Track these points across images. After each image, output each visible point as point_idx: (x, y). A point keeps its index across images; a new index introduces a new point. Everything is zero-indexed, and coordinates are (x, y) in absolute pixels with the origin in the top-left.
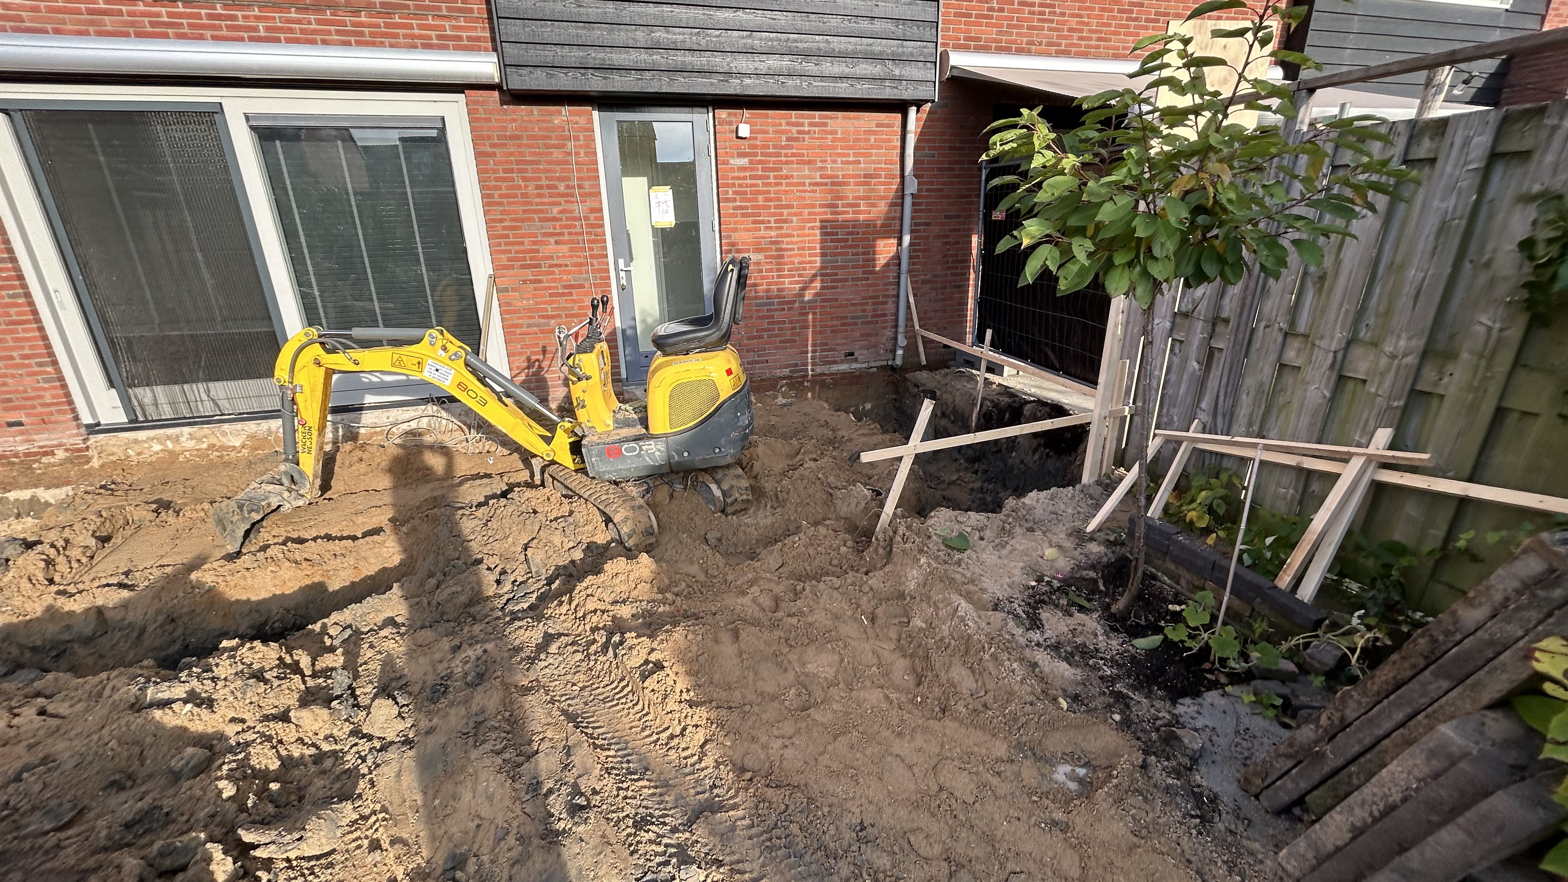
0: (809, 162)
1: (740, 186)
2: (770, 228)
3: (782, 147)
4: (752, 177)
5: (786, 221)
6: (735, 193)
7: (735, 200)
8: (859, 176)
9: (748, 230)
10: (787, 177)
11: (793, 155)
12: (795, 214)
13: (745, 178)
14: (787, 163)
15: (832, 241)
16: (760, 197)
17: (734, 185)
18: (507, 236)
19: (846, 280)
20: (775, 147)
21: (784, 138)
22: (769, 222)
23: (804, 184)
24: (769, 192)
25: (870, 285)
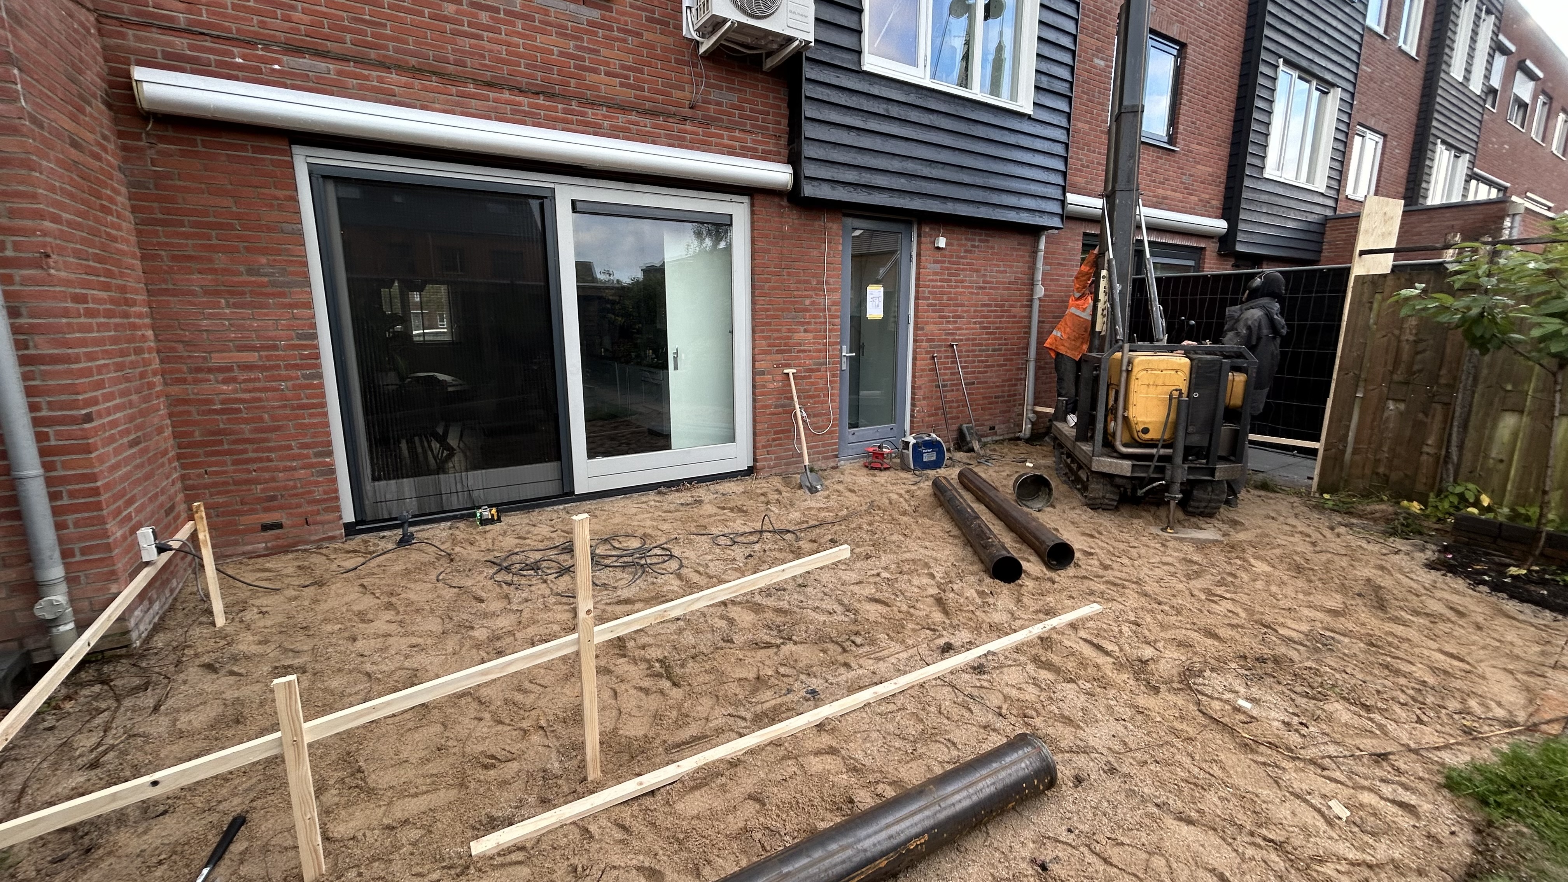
0: (977, 271)
1: (933, 287)
2: (948, 322)
3: (962, 258)
4: (941, 281)
5: (959, 317)
6: (930, 292)
7: (928, 298)
8: (1005, 283)
9: (935, 323)
10: (963, 281)
11: (968, 264)
12: (966, 312)
13: (936, 281)
14: (963, 270)
15: (987, 334)
16: (945, 297)
17: (929, 286)
18: (769, 324)
19: (993, 366)
20: (957, 257)
21: (963, 249)
22: (949, 317)
23: (972, 287)
24: (950, 293)
25: (1007, 370)
